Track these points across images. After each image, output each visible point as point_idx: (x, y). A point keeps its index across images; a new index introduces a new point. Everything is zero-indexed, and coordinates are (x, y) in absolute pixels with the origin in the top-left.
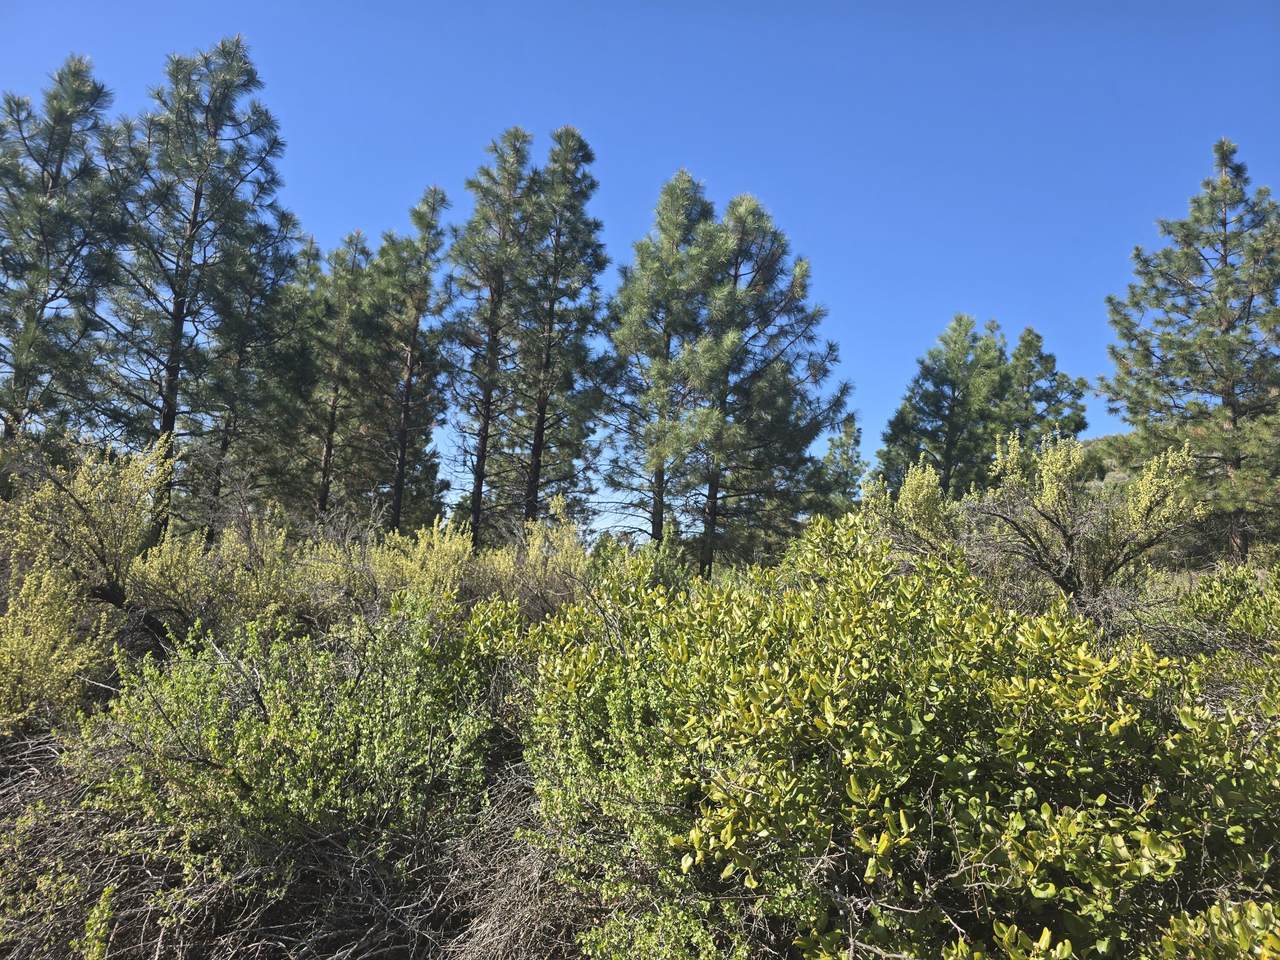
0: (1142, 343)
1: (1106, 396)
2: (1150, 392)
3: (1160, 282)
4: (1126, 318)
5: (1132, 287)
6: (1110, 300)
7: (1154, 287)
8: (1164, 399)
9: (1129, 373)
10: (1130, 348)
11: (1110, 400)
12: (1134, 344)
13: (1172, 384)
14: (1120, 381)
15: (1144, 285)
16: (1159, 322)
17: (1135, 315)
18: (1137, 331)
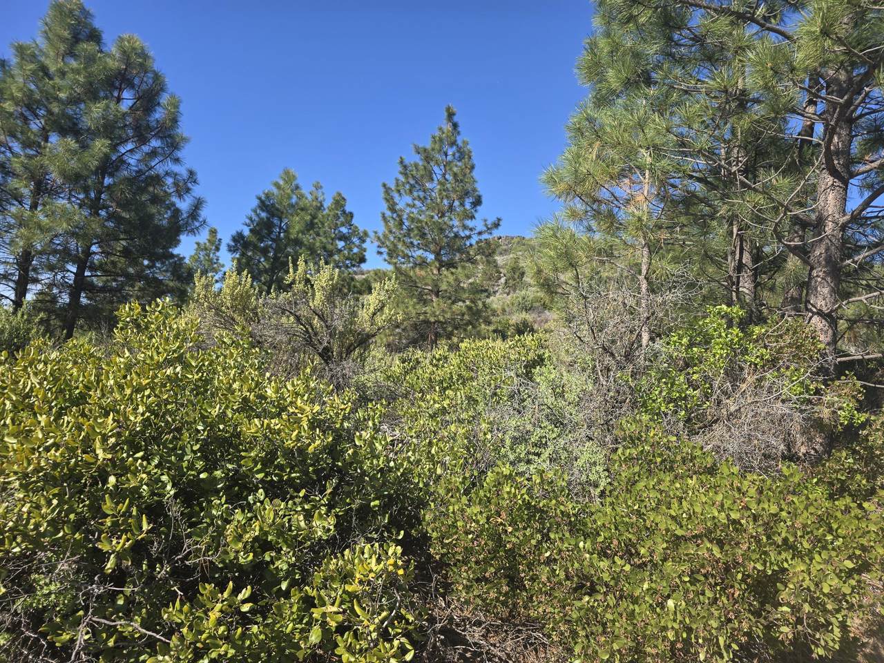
0: (399, 216)
1: (377, 243)
2: (400, 246)
3: (412, 182)
4: (392, 198)
5: (397, 180)
6: (384, 185)
7: (408, 182)
8: (407, 251)
9: (391, 232)
10: (392, 217)
11: (379, 247)
12: (395, 215)
13: (412, 243)
14: (385, 236)
15: (403, 180)
16: (408, 205)
17: (397, 198)
18: (398, 207)
